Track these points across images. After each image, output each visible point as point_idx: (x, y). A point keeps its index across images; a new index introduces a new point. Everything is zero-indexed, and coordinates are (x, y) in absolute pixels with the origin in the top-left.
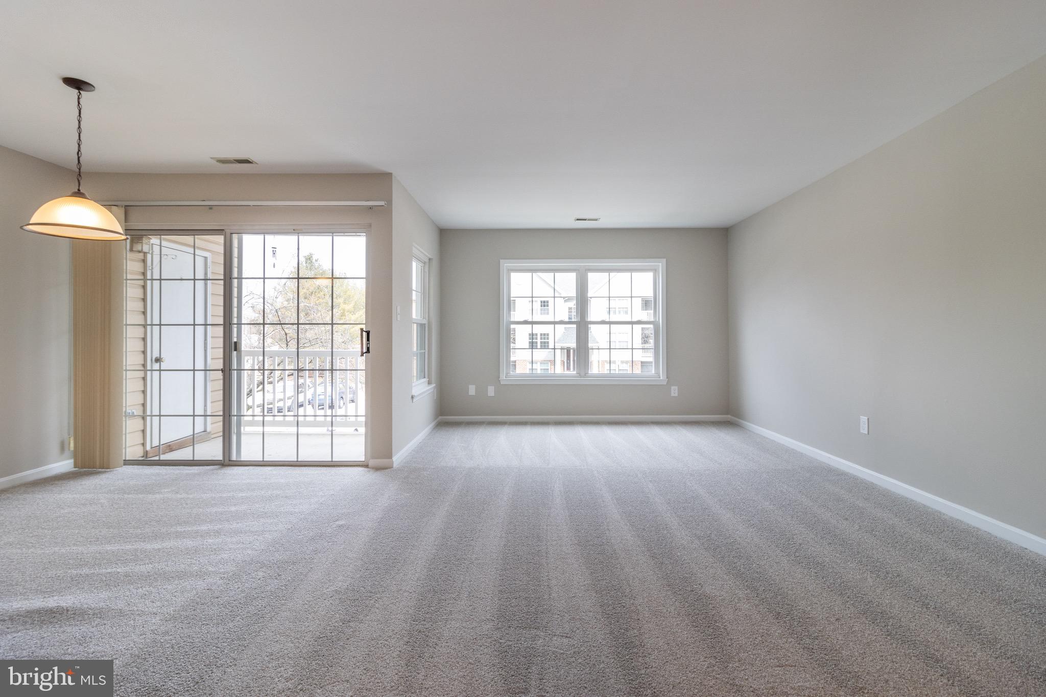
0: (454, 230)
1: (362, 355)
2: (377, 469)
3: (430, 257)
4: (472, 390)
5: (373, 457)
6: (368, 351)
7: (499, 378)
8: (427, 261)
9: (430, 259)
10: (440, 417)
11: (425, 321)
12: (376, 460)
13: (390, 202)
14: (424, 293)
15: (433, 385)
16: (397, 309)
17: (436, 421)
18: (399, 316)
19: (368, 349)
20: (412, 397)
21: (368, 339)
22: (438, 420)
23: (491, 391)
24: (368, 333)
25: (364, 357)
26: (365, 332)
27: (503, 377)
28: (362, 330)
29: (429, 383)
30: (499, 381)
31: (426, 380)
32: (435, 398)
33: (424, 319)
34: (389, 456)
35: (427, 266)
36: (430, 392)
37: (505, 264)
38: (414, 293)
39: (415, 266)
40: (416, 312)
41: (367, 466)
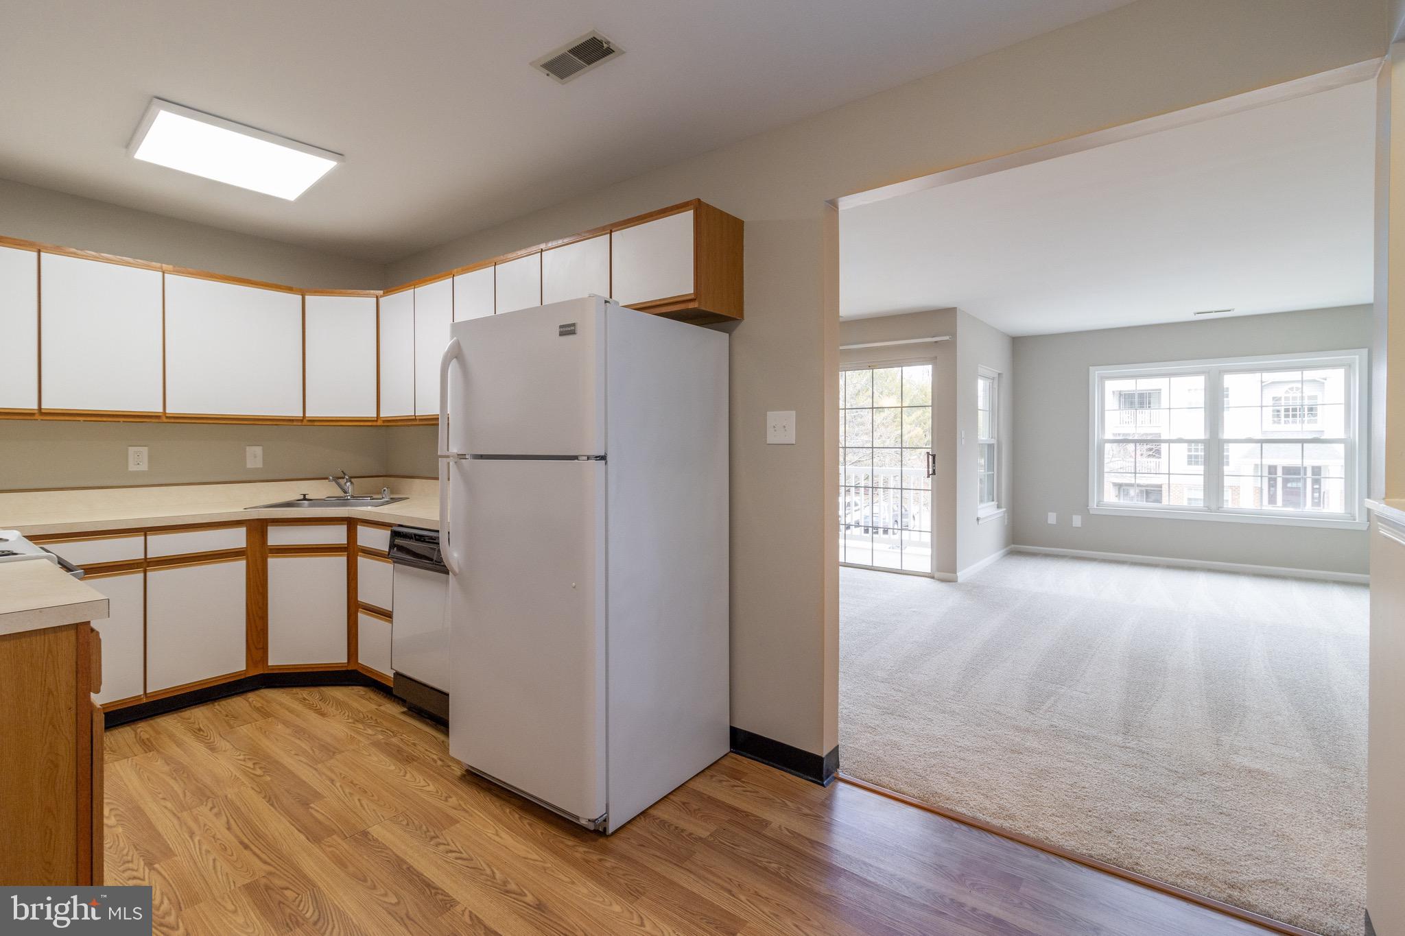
0: (1028, 336)
1: (928, 477)
2: (943, 580)
3: (1000, 372)
4: (1052, 518)
5: (939, 570)
6: (934, 473)
7: (1088, 506)
8: (996, 376)
9: (999, 374)
10: (1013, 546)
11: (993, 441)
12: (942, 573)
13: (954, 335)
14: (993, 412)
15: (1004, 509)
16: (962, 433)
17: (1008, 548)
18: (963, 441)
19: (934, 471)
20: (978, 519)
21: (934, 462)
22: (1010, 547)
23: (1077, 521)
24: (934, 456)
25: (930, 479)
26: (932, 455)
27: (1093, 505)
28: (928, 453)
29: (999, 507)
30: (1088, 510)
31: (995, 503)
32: (1006, 523)
33: (992, 438)
34: (954, 571)
35: (996, 382)
36: (998, 516)
37: (1096, 373)
38: (980, 413)
39: (981, 385)
40: (984, 433)
41: (933, 578)
